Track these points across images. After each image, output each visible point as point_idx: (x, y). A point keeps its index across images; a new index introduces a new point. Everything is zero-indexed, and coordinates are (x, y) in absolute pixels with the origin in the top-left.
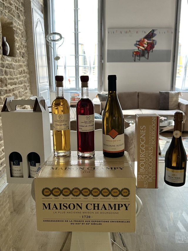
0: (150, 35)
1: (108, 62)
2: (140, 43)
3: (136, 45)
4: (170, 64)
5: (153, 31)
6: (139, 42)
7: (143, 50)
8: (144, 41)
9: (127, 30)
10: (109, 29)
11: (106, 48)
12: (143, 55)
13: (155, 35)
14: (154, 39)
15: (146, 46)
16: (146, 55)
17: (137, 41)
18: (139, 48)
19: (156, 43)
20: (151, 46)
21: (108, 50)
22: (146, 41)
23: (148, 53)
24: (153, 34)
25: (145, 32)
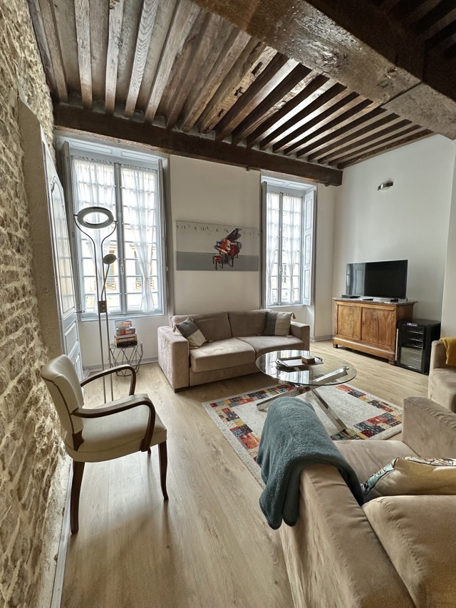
0: (234, 236)
1: (178, 269)
2: (221, 245)
4: (258, 273)
5: (237, 230)
6: (220, 243)
9: (204, 227)
10: (177, 221)
11: (175, 249)
12: (227, 262)
13: (240, 235)
14: (238, 240)
16: (231, 262)
17: (218, 242)
19: (241, 245)
20: (236, 249)
21: (177, 252)
22: (229, 242)
23: (233, 259)
24: (237, 233)
25: (227, 231)
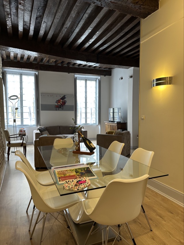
0: (63, 98)
1: (41, 110)
2: (58, 101)
3: (56, 102)
4: (74, 112)
5: (65, 96)
7: (60, 105)
8: (60, 101)
9: (51, 95)
10: (41, 93)
11: (40, 103)
12: (60, 107)
13: (66, 98)
14: (65, 100)
15: (61, 103)
16: (62, 108)
18: (58, 104)
19: (66, 101)
20: (64, 103)
21: (41, 104)
22: (61, 100)
23: (63, 106)
25: (60, 96)
